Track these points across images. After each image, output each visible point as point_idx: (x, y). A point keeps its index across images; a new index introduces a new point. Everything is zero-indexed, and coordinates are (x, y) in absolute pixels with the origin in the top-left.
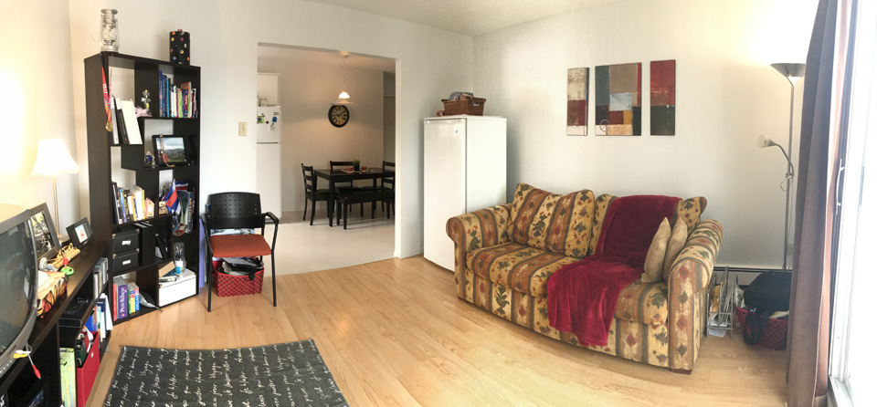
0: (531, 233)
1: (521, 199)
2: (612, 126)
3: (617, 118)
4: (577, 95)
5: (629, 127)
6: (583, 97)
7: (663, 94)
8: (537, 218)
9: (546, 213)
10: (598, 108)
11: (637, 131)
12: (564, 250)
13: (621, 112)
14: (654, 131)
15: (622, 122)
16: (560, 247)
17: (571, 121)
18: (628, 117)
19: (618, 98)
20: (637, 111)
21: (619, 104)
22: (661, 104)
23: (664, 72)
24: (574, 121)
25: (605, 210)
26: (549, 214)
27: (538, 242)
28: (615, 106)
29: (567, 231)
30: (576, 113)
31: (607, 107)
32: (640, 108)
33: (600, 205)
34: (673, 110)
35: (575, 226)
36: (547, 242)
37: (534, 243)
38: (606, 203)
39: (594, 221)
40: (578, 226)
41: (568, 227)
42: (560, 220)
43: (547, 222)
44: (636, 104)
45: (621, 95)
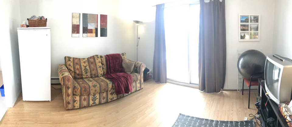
0: (84, 73)
1: (71, 62)
2: (89, 34)
3: (90, 31)
4: (76, 22)
5: (94, 34)
6: (78, 24)
7: (104, 24)
8: (83, 68)
9: (85, 65)
10: (83, 28)
11: (97, 36)
12: (98, 75)
13: (92, 29)
14: (102, 36)
15: (92, 33)
16: (97, 75)
17: (73, 32)
18: (94, 31)
19: (91, 25)
20: (97, 29)
21: (91, 26)
22: (103, 27)
23: (104, 18)
24: (75, 32)
25: (105, 60)
26: (87, 65)
27: (87, 76)
28: (90, 27)
29: (97, 69)
30: (75, 29)
31: (87, 28)
32: (97, 28)
33: (102, 59)
34: (106, 29)
35: (99, 67)
36: (91, 75)
37: (86, 76)
38: (104, 58)
39: (102, 64)
40: (100, 66)
41: (97, 68)
42: (92, 66)
43: (88, 67)
44: (96, 27)
45: (92, 24)
